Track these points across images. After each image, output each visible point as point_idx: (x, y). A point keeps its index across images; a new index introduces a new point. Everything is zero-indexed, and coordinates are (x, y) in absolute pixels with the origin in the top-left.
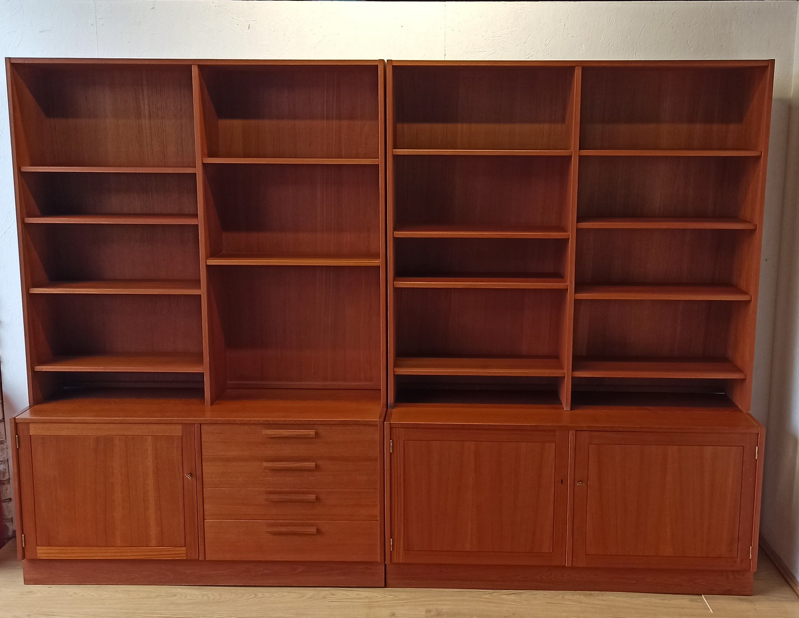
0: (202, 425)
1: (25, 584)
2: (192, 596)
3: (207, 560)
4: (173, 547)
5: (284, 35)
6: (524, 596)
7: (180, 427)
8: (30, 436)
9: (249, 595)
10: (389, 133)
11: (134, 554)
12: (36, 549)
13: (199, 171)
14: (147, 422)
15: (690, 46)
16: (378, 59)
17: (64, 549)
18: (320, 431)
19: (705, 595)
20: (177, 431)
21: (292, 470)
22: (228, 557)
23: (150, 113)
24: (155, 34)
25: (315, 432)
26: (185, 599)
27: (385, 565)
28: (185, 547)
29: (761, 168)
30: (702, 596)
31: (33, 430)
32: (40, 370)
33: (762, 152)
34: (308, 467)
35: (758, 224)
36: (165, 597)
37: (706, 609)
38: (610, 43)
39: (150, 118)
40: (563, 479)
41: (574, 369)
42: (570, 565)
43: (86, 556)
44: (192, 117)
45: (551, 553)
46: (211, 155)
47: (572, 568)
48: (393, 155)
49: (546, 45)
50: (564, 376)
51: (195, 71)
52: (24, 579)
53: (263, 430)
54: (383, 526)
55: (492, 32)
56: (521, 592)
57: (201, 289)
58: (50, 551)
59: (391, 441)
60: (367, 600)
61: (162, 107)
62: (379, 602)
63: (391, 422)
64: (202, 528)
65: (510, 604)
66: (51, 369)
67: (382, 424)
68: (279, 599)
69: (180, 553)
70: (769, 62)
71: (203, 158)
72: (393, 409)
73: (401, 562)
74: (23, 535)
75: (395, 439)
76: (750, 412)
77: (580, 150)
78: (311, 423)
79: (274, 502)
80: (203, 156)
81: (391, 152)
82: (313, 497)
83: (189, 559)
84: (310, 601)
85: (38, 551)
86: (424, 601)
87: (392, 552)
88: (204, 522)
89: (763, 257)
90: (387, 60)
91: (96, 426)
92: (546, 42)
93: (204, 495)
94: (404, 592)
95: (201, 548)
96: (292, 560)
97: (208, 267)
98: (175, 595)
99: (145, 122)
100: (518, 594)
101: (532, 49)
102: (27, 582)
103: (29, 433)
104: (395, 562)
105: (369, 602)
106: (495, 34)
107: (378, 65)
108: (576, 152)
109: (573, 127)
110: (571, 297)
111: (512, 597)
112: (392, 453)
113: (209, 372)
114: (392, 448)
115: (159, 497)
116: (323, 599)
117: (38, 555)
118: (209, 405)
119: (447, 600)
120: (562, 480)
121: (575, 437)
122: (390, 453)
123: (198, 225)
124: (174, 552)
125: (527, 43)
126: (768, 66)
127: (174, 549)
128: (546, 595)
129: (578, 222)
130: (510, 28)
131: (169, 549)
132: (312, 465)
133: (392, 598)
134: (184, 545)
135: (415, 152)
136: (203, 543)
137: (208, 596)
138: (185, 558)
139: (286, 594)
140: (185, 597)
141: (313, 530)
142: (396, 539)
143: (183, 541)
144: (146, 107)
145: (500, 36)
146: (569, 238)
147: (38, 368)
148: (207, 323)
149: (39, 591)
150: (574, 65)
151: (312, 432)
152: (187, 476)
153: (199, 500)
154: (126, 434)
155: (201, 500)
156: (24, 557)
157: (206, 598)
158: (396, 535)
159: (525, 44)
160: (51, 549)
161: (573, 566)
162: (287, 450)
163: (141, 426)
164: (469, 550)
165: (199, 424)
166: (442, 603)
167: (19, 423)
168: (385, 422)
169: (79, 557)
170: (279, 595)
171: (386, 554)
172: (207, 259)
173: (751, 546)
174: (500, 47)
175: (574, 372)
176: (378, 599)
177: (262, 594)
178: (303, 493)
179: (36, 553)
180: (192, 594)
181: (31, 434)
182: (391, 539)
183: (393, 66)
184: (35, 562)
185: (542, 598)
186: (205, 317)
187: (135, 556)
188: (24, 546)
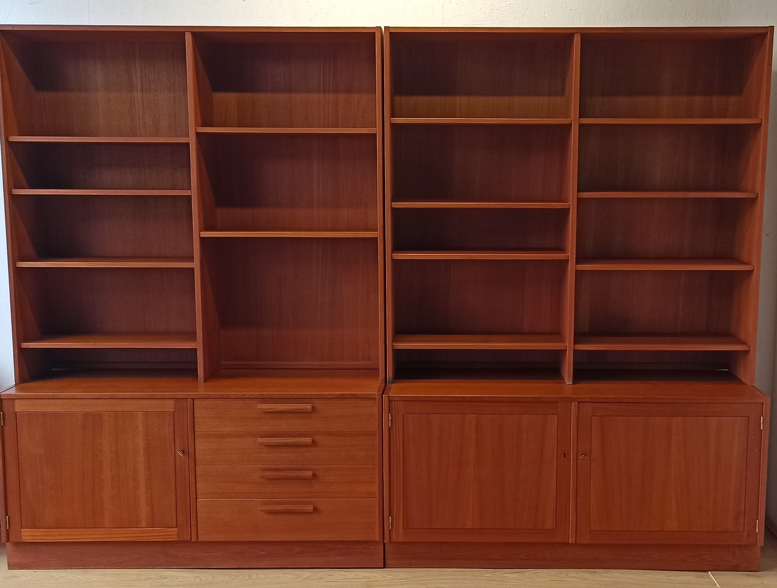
0: (194, 399)
1: (8, 569)
2: (183, 578)
3: (200, 541)
4: (165, 528)
5: (280, 7)
6: (527, 574)
7: (172, 402)
8: (15, 413)
9: (243, 577)
10: (387, 101)
11: (123, 535)
12: (21, 532)
13: (192, 141)
14: (138, 397)
15: (689, 19)
16: (375, 26)
17: (51, 531)
18: (317, 405)
19: (711, 572)
20: (169, 406)
21: (288, 446)
22: (222, 538)
23: (142, 85)
24: (148, 6)
25: (312, 406)
26: (176, 581)
27: (384, 544)
28: (177, 528)
29: (762, 136)
30: (708, 572)
31: (19, 407)
32: (27, 347)
33: (762, 119)
34: (305, 442)
35: (759, 193)
36: (155, 579)
37: (712, 584)
38: (609, 16)
39: (142, 91)
40: (565, 452)
41: (576, 342)
42: (574, 542)
43: (73, 539)
44: (185, 89)
45: (554, 529)
46: (205, 124)
47: (575, 545)
48: (391, 123)
49: (544, 19)
50: (566, 349)
51: (188, 38)
52: (8, 564)
53: (258, 405)
54: (381, 504)
55: (490, 5)
56: (524, 571)
57: (193, 262)
58: (34, 534)
59: (390, 414)
60: (366, 580)
61: (154, 80)
62: (377, 581)
63: (390, 395)
64: (195, 507)
65: (513, 582)
66: (39, 346)
67: (381, 398)
68: (275, 580)
69: (172, 534)
70: (768, 29)
71: (197, 128)
72: (392, 384)
73: (400, 541)
74: (7, 517)
75: (394, 412)
76: (754, 384)
77: (580, 118)
78: (308, 397)
79: (270, 479)
80: (197, 125)
81: (389, 120)
82: (309, 474)
83: (181, 540)
84: (306, 581)
85: (23, 534)
86: (424, 580)
87: (391, 531)
88: (196, 501)
89: (764, 232)
90: (385, 27)
91: (84, 402)
92: (545, 15)
93: (197, 473)
94: (403, 572)
95: (194, 528)
96: (288, 540)
97: (202, 239)
98: (166, 578)
99: (138, 95)
100: (520, 573)
101: (530, 22)
102: (11, 566)
103: (14, 409)
104: (394, 541)
105: (367, 582)
106: (493, 7)
107: (375, 33)
108: (576, 120)
109: (573, 95)
110: (572, 268)
111: (515, 575)
112: (391, 427)
113: (202, 348)
114: (391, 422)
115: (150, 475)
116: (319, 579)
117: (23, 538)
118: (203, 381)
119: (447, 579)
120: (565, 454)
121: (577, 409)
122: (388, 427)
123: (191, 196)
124: (166, 534)
125: (525, 16)
126: (768, 33)
127: (165, 530)
128: (549, 573)
129: (578, 191)
130: (508, 1)
131: (159, 531)
132: (309, 440)
133: (391, 577)
134: (175, 526)
135: (413, 120)
136: (196, 524)
137: (200, 578)
138: (176, 540)
139: (281, 575)
140: (176, 579)
141: (310, 508)
142: (395, 519)
143: (174, 522)
144: (139, 80)
145: (498, 9)
146: (570, 208)
147: (25, 345)
148: (200, 297)
149: (24, 576)
150: (573, 32)
151: (309, 407)
152: (179, 453)
153: (191, 477)
154: (115, 410)
155: (194, 479)
156: (8, 540)
157: (198, 580)
158: (395, 512)
159: (524, 17)
160: (37, 532)
161: (577, 543)
162: (283, 425)
163: (131, 402)
164: (471, 528)
165: (192, 398)
166: (443, 581)
167: (3, 399)
168: (384, 395)
169: (65, 539)
170: (274, 576)
171: (385, 532)
172: (200, 231)
173: (758, 520)
174: (499, 20)
175: (576, 345)
176: (377, 578)
177: (256, 576)
178: (300, 470)
179: (21, 536)
180: (183, 577)
181: (16, 411)
182: (390, 517)
183: (390, 33)
184: (19, 544)
185: (545, 576)
186: (198, 291)
187: (124, 537)
188: (8, 529)
